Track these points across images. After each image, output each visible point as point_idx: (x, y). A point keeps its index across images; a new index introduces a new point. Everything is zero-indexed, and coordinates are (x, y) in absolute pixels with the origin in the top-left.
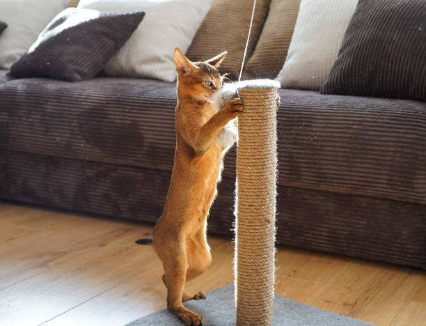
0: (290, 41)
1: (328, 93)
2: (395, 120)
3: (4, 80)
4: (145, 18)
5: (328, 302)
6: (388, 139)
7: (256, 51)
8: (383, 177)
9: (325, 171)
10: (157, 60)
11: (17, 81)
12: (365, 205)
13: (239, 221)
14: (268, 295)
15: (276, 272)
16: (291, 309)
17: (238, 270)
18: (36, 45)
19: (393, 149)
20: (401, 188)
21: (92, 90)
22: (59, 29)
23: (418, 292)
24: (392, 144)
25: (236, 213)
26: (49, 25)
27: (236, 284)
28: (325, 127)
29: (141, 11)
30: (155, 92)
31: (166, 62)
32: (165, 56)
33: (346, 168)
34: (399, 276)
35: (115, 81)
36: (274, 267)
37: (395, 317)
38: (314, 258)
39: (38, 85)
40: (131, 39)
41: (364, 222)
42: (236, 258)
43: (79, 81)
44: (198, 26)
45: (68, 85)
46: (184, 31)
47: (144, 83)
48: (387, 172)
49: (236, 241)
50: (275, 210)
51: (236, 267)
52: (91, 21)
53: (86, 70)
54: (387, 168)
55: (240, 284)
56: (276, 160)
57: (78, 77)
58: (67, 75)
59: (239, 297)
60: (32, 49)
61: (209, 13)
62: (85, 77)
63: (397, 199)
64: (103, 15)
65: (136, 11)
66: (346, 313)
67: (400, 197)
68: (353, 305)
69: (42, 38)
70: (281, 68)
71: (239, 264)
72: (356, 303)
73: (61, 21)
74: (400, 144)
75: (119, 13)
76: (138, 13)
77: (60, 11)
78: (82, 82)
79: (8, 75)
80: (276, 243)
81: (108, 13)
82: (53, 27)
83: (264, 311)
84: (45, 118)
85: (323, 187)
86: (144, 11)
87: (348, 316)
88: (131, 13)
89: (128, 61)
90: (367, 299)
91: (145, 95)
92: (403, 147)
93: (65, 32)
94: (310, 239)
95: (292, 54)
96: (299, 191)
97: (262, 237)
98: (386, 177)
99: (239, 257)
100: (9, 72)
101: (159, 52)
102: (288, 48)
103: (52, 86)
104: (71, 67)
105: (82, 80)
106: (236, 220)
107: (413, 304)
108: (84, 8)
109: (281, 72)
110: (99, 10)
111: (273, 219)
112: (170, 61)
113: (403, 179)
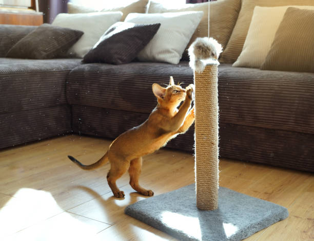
0: (245, 39)
1: (265, 70)
2: (299, 84)
3: (79, 64)
4: (161, 27)
5: (256, 192)
6: (295, 96)
7: (228, 46)
8: (292, 118)
9: (258, 115)
10: (168, 51)
11: (86, 65)
12: (283, 135)
13: (197, 143)
14: (214, 187)
15: (219, 174)
16: (232, 196)
17: (197, 173)
18: (98, 44)
19: (297, 102)
20: (303, 125)
21: (127, 69)
22: (111, 34)
23: (311, 187)
24: (296, 98)
25: (195, 139)
26: (106, 32)
27: (196, 181)
28: (258, 89)
29: (158, 23)
30: (162, 70)
31: (173, 52)
32: (173, 49)
33: (270, 113)
34: (302, 177)
35: (141, 64)
36: (218, 171)
37: (294, 200)
38: (254, 167)
39: (97, 67)
40: (153, 39)
41: (283, 145)
42: (195, 166)
43: (121, 64)
44: (193, 32)
45: (114, 67)
46: (184, 34)
47: (157, 65)
48: (294, 116)
49: (195, 155)
50: (218, 138)
51: (195, 171)
52: (129, 29)
53: (125, 58)
54: (294, 113)
55: (198, 181)
56: (218, 107)
57: (120, 62)
58: (114, 61)
59: (197, 188)
60: (95, 46)
61: (200, 23)
62: (125, 62)
63: (301, 132)
64: (136, 26)
65: (156, 23)
66: (265, 198)
67: (302, 130)
68: (270, 194)
69: (102, 39)
70: (239, 55)
71: (197, 169)
72: (273, 192)
73: (113, 30)
74: (302, 99)
75: (145, 24)
76: (156, 24)
77: (113, 24)
78: (123, 65)
79: (82, 61)
80: (219, 157)
81: (140, 24)
82: (108, 33)
83: (212, 196)
84: (100, 86)
85: (258, 125)
86: (160, 23)
87: (265, 200)
88: (152, 24)
89: (151, 52)
90: (279, 190)
91: (156, 72)
92: (303, 100)
93: (114, 36)
94: (251, 156)
95: (245, 47)
96: (244, 127)
97: (210, 153)
98: (294, 118)
99: (197, 165)
100: (82, 60)
101: (169, 46)
102: (244, 43)
103: (104, 67)
104: (116, 56)
105: (123, 64)
106: (195, 143)
107: (307, 193)
108: (128, 22)
109: (239, 57)
110: (135, 23)
111: (217, 143)
112: (175, 52)
113: (303, 120)
